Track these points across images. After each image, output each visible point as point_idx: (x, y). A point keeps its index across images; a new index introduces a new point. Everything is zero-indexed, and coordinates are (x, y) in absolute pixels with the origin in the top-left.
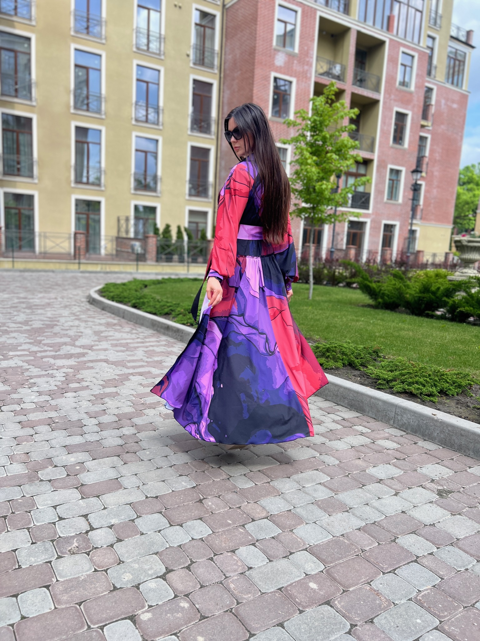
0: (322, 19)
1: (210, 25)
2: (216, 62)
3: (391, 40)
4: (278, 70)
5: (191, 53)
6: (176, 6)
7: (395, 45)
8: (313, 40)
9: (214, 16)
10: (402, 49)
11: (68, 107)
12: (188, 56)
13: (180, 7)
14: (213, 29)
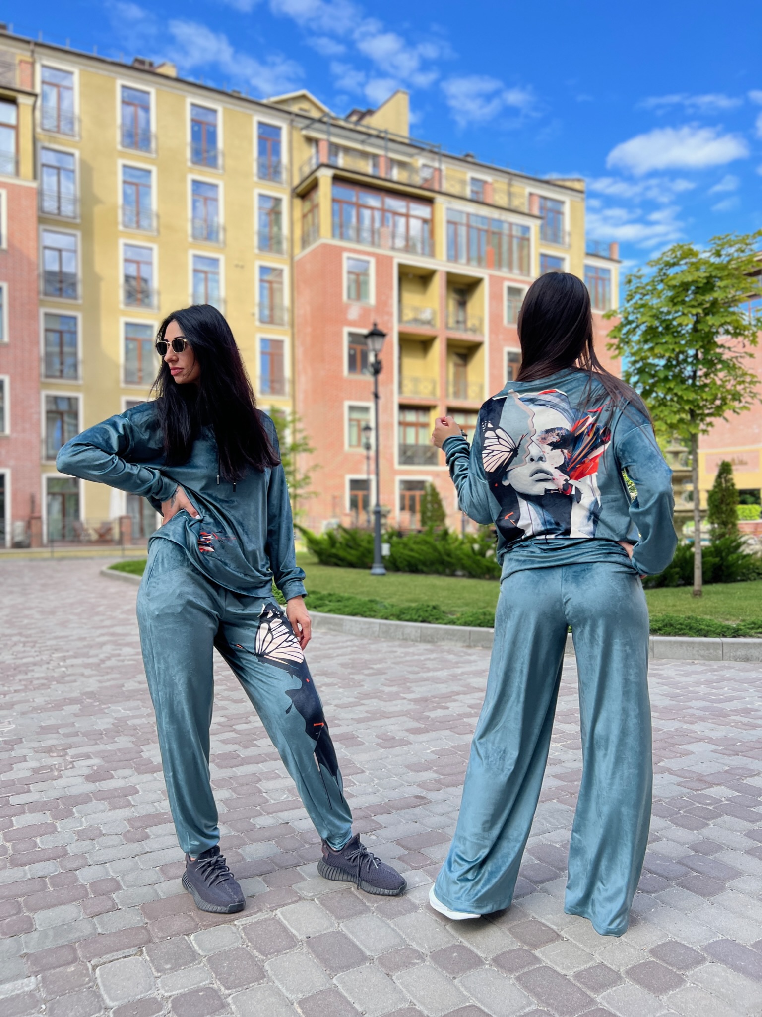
0: (401, 266)
1: (278, 279)
2: (286, 317)
3: (491, 277)
4: (351, 324)
5: (256, 310)
6: (237, 266)
7: (496, 282)
8: (391, 288)
9: (281, 271)
10: (506, 284)
11: (117, 382)
12: (253, 314)
13: (242, 267)
14: (281, 283)
